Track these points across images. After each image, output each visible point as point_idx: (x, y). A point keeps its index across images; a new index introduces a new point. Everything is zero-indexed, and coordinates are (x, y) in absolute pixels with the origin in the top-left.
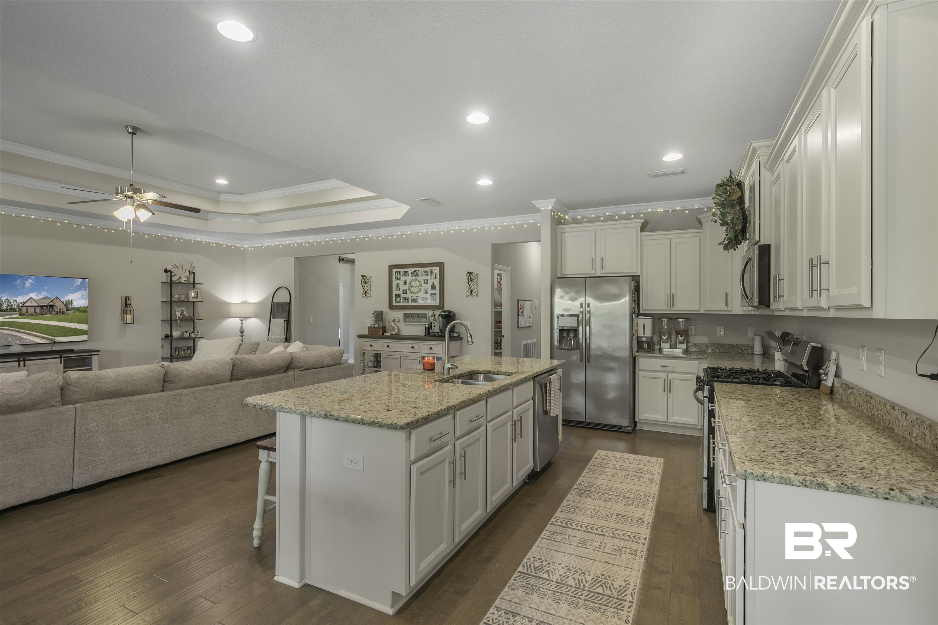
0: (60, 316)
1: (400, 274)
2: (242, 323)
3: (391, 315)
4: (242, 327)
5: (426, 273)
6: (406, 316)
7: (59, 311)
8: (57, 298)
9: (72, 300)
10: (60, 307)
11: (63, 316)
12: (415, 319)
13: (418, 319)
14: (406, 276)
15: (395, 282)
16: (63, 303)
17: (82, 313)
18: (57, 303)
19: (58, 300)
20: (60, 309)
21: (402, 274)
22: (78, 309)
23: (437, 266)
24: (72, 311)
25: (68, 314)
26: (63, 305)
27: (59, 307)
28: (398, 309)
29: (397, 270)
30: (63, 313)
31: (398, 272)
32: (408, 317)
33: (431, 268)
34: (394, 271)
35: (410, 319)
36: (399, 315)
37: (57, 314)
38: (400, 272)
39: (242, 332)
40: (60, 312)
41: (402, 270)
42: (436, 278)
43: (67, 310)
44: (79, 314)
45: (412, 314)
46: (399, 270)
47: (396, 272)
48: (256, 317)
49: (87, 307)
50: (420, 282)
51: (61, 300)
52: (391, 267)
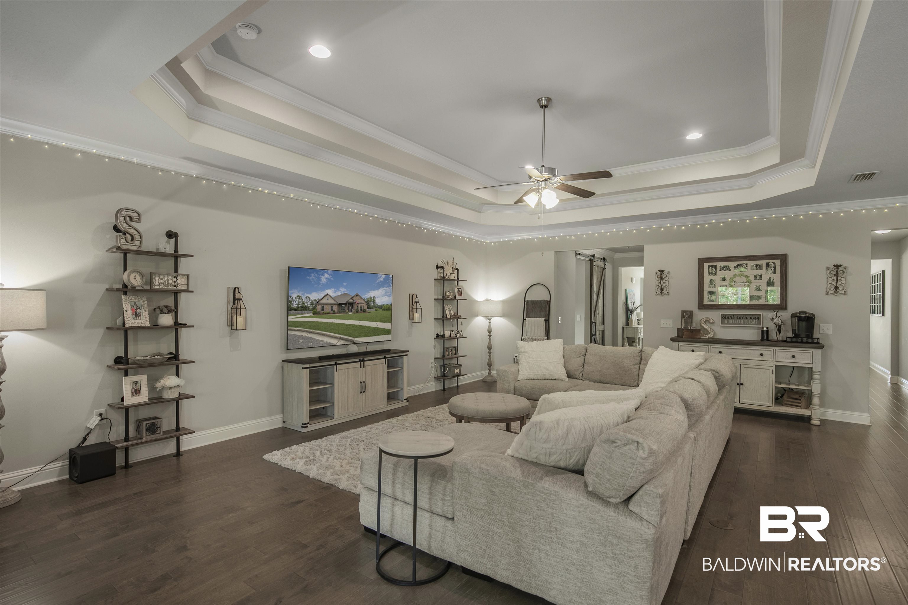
0: (361, 314)
1: (716, 268)
2: (490, 323)
3: (700, 316)
4: (490, 326)
5: (759, 267)
6: (724, 317)
7: (359, 308)
8: (357, 295)
9: (374, 297)
10: (362, 305)
11: (364, 314)
12: (739, 321)
13: (743, 321)
14: (726, 270)
15: (707, 278)
16: (364, 300)
17: (386, 311)
18: (357, 300)
19: (359, 297)
20: (361, 307)
21: (718, 268)
22: (381, 307)
23: (778, 259)
24: (375, 309)
25: (369, 313)
26: (365, 303)
27: (359, 305)
28: (712, 309)
29: (711, 264)
30: (364, 311)
31: (712, 266)
32: (728, 318)
33: (767, 261)
34: (706, 265)
35: (731, 321)
36: (715, 316)
37: (357, 312)
38: (715, 267)
39: (490, 332)
40: (361, 310)
41: (719, 264)
42: (774, 273)
43: (369, 308)
44: (381, 312)
45: (733, 315)
46: (714, 264)
47: (709, 266)
48: (503, 316)
49: (391, 305)
50: (748, 277)
51: (362, 297)
52: (701, 261)
